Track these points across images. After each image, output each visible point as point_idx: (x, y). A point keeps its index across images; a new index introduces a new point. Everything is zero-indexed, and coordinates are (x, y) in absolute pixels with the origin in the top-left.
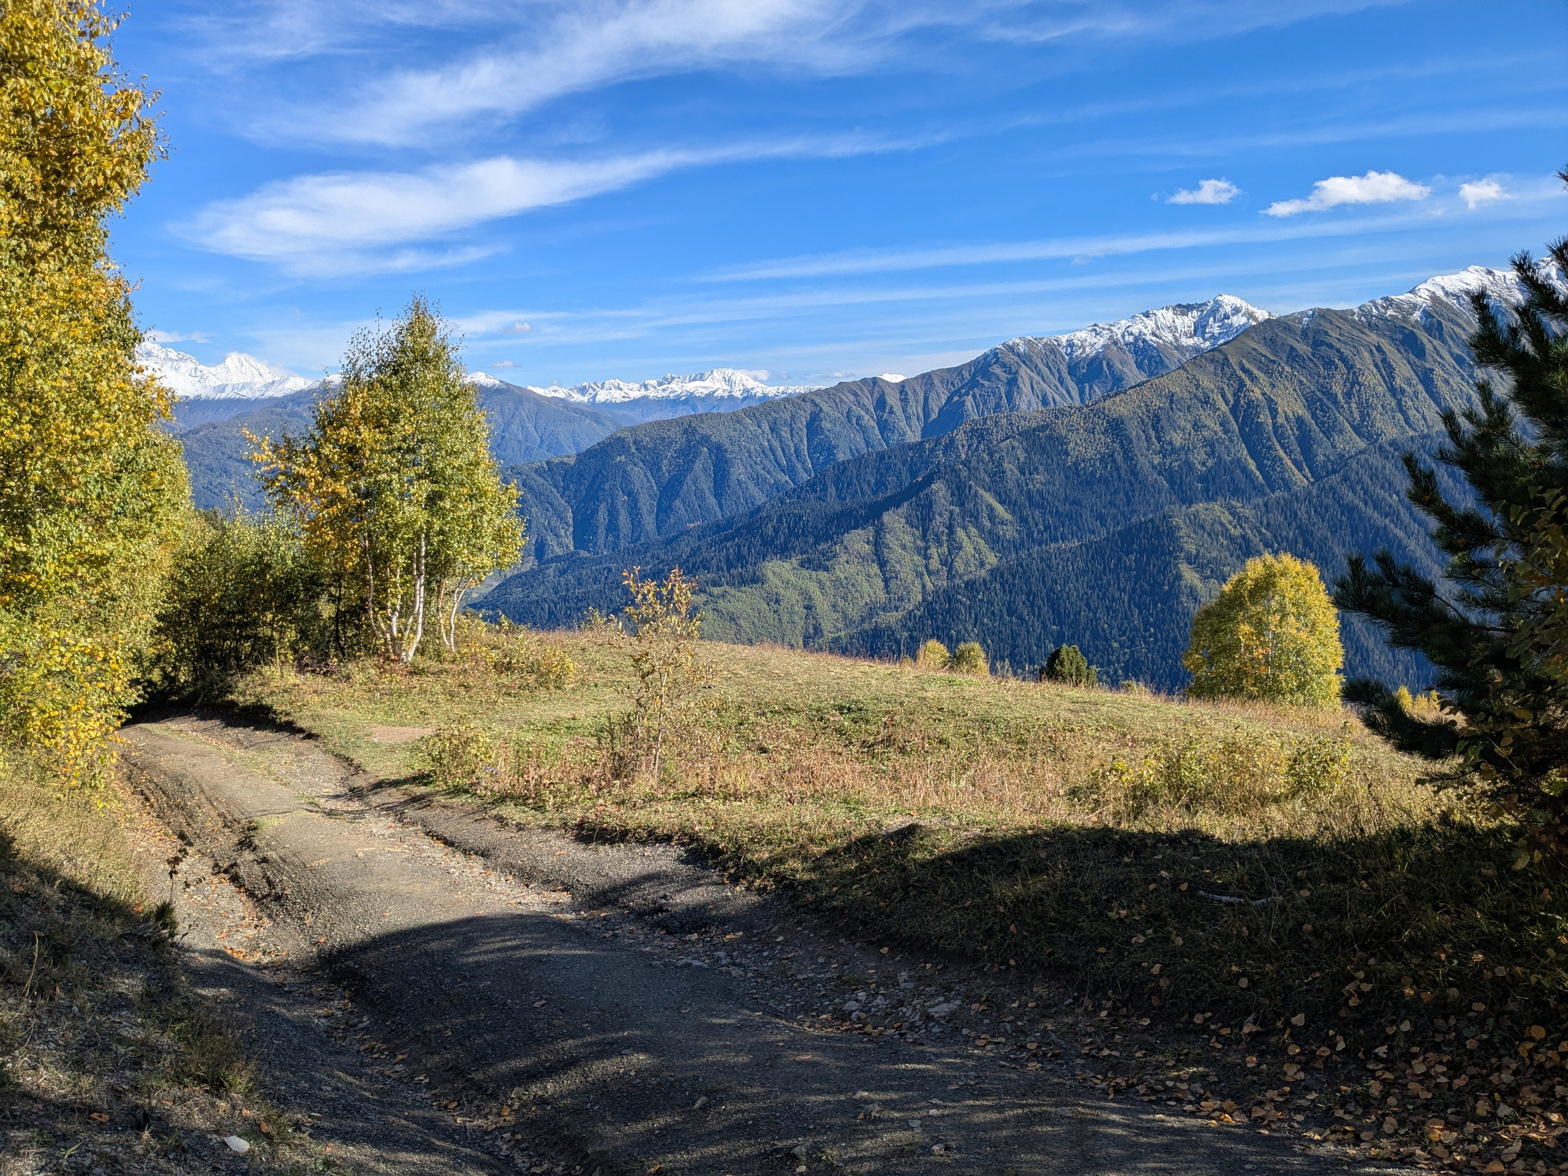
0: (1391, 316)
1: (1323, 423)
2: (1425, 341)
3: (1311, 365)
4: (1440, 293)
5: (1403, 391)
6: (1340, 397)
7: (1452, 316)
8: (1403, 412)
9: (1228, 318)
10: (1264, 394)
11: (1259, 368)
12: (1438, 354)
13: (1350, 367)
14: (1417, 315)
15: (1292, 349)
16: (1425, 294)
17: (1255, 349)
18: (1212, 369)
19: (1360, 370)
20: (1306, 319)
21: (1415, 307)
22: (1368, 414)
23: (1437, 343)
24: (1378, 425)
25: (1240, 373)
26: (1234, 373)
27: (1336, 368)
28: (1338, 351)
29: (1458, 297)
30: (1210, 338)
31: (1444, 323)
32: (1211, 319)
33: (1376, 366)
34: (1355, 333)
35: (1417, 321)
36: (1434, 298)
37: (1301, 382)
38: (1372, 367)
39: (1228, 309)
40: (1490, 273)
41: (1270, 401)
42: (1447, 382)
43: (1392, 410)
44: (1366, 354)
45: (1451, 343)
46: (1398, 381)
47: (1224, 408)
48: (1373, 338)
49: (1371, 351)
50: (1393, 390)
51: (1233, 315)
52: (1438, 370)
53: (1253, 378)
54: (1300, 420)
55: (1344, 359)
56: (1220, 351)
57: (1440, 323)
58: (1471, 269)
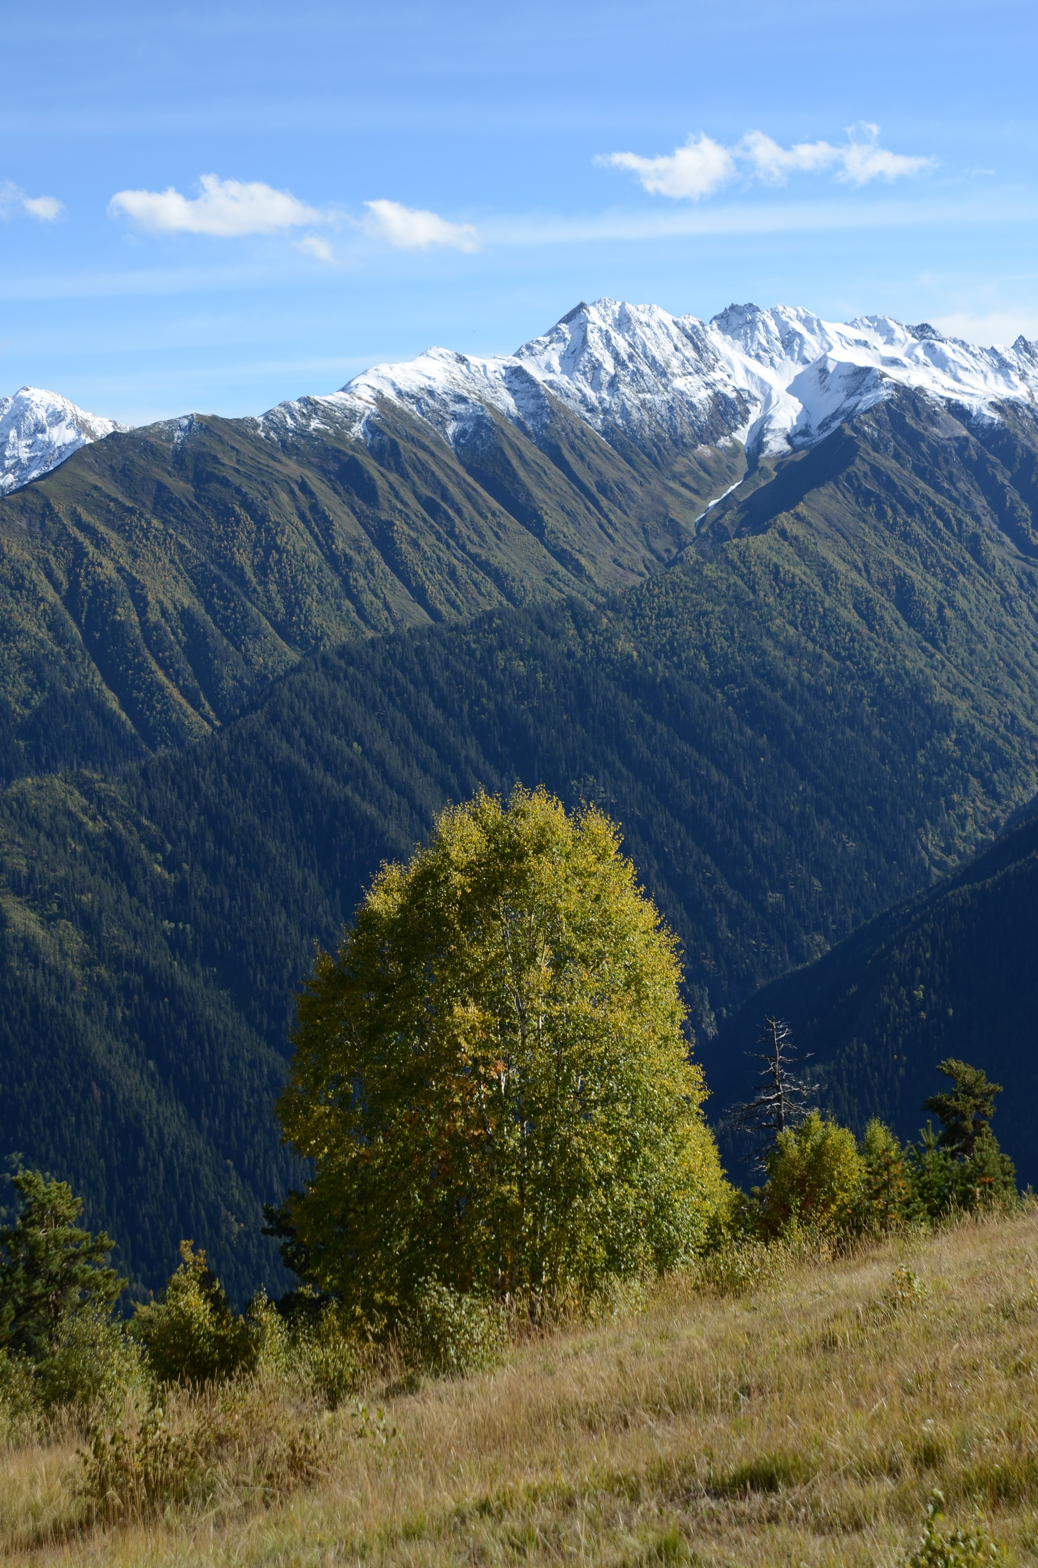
0: (315, 430)
1: (226, 619)
2: (375, 475)
3: (196, 516)
4: (390, 394)
5: (349, 561)
6: (249, 573)
7: (412, 432)
8: (354, 599)
9: (43, 431)
10: (120, 570)
11: (108, 523)
12: (397, 496)
13: (261, 520)
14: (357, 429)
15: (161, 487)
16: (367, 394)
17: (96, 488)
18: (24, 525)
19: (277, 524)
20: (178, 434)
21: (353, 415)
22: (298, 603)
23: (393, 477)
24: (316, 620)
25: (75, 531)
26: (63, 532)
27: (238, 521)
28: (238, 490)
29: (418, 401)
30: (14, 466)
31: (402, 444)
32: (13, 433)
33: (302, 517)
34: (264, 459)
35: (358, 440)
36: (381, 400)
37: (181, 547)
38: (296, 519)
39: (41, 415)
40: (462, 360)
41: (132, 582)
42: (415, 544)
43: (336, 595)
44: (284, 497)
45: (415, 478)
46: (340, 545)
47: (52, 596)
48: (292, 468)
49: (292, 492)
50: (333, 560)
51: (51, 425)
52: (400, 525)
53: (99, 542)
54: (186, 615)
55: (249, 506)
56: (36, 491)
57: (394, 444)
58: (433, 352)
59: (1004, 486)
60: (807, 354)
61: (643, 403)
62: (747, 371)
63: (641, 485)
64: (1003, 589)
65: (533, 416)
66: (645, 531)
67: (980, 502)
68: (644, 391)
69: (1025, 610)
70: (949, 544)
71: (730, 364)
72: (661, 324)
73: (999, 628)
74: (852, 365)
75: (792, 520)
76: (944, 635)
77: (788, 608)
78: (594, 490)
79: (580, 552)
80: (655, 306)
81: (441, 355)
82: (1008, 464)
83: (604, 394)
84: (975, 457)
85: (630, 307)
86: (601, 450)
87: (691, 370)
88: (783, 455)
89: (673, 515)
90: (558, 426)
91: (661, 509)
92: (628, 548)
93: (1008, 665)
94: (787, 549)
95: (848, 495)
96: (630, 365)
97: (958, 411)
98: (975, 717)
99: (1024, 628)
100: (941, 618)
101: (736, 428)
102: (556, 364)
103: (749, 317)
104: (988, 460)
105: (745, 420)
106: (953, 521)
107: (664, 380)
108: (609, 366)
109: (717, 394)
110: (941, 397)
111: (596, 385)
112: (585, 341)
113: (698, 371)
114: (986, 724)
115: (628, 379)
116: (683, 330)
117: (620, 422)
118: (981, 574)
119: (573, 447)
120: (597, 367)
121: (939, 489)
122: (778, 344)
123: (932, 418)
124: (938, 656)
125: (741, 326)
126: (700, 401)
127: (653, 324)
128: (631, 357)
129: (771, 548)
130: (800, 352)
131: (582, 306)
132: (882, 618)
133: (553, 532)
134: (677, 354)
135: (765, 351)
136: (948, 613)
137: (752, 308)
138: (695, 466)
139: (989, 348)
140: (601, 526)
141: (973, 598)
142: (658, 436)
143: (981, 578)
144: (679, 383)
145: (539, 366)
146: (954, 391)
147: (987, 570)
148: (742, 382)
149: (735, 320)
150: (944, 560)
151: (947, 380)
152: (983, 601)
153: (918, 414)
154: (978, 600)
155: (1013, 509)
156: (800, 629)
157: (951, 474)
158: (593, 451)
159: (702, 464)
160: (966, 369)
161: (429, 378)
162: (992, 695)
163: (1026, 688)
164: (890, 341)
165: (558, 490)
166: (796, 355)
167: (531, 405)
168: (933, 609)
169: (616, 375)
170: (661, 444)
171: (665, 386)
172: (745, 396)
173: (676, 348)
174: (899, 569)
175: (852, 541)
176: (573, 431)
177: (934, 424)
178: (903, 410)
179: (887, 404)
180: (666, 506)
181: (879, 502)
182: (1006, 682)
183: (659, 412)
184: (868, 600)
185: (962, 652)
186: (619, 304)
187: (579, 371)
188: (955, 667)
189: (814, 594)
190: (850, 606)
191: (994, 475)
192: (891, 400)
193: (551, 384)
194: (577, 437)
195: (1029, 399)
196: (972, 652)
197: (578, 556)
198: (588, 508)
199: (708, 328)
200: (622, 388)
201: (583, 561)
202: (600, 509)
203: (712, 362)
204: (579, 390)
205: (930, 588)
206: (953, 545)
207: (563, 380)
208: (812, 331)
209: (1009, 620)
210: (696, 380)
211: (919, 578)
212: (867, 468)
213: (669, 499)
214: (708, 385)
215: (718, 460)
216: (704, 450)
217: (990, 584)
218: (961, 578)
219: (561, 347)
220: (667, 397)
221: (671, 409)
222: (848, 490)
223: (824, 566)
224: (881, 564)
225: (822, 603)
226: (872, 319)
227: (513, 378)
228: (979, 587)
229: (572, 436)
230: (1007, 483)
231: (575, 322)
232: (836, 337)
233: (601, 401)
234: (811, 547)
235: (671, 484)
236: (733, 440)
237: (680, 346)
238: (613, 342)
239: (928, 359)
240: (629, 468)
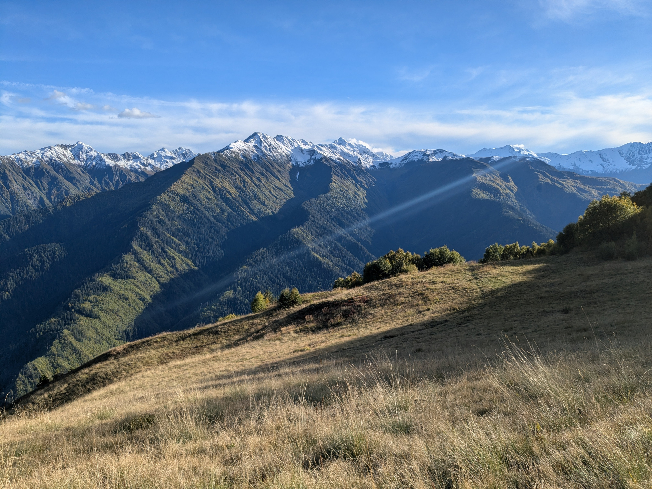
0: (234, 157)
3: (226, 174)
9: (88, 152)
10: (221, 186)
11: (213, 175)
13: (240, 176)
14: (241, 157)
15: (216, 167)
20: (212, 156)
21: (238, 154)
22: (256, 194)
24: (261, 198)
25: (207, 176)
26: (204, 176)
28: (232, 169)
29: (245, 152)
30: (83, 161)
32: (81, 153)
33: (245, 175)
35: (243, 159)
37: (229, 181)
39: (86, 148)
41: (225, 188)
42: (266, 182)
43: (261, 192)
47: (211, 191)
50: (256, 185)
52: (261, 178)
54: (239, 196)
55: (236, 173)
60: (296, 146)
61: (276, 155)
65: (262, 156)
68: (275, 152)
74: (307, 149)
123: (330, 161)
125: (281, 140)
126: (284, 155)
128: (270, 145)
134: (275, 145)
135: (287, 145)
137: (282, 136)
142: (281, 161)
144: (279, 151)
166: (293, 146)
169: (269, 148)
170: (283, 163)
183: (279, 157)
186: (262, 133)
200: (272, 151)
214: (283, 152)
216: (289, 165)
220: (279, 154)
229: (270, 161)
232: (299, 143)
233: (270, 154)
238: (265, 141)
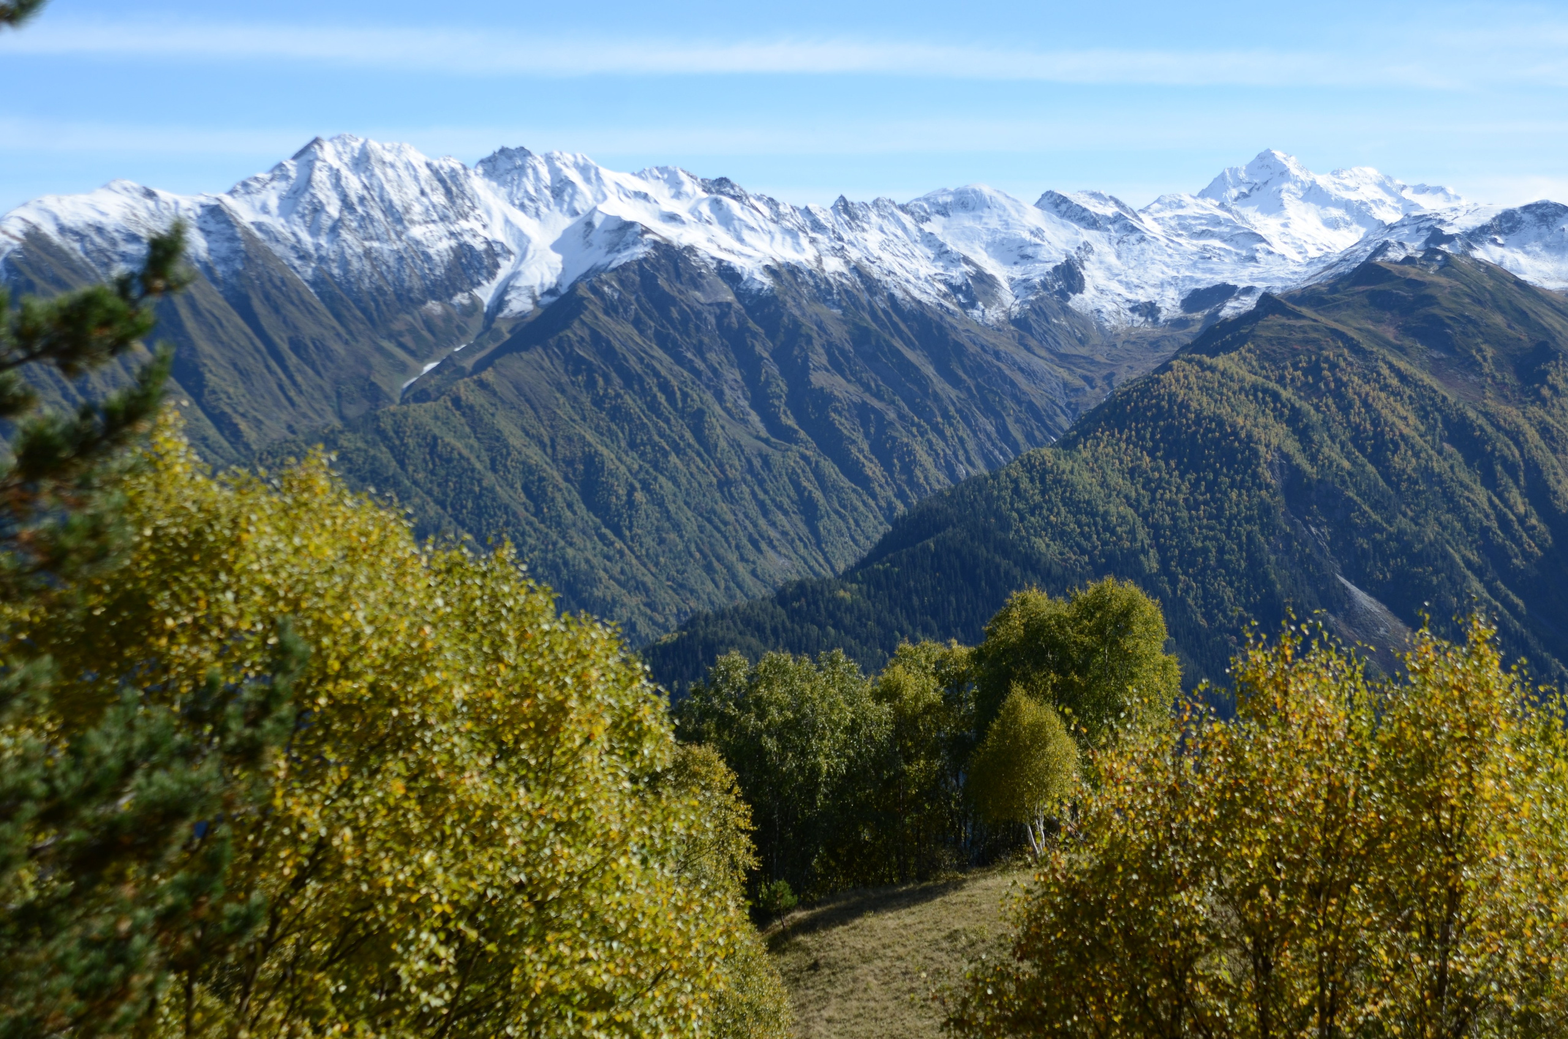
59: (762, 358)
60: (577, 206)
61: (368, 253)
62: (507, 221)
63: (347, 343)
64: (723, 472)
65: (225, 260)
66: (339, 395)
67: (732, 374)
68: (371, 238)
69: (747, 495)
70: (667, 421)
71: (489, 213)
72: (409, 166)
73: (708, 516)
74: (619, 218)
75: (472, 386)
76: (631, 522)
77: (439, 485)
78: (284, 347)
79: (243, 415)
80: (406, 146)
81: (126, 189)
82: (771, 334)
83: (323, 241)
84: (736, 325)
85: (374, 145)
86: (303, 301)
87: (435, 217)
88: (522, 316)
89: (376, 379)
90: (252, 274)
91: (364, 371)
92: (311, 414)
93: (705, 557)
94: (458, 419)
95: (556, 362)
96: (360, 209)
97: (729, 274)
98: (645, 615)
99: (741, 516)
100: (631, 503)
101: (479, 284)
102: (273, 203)
103: (519, 162)
104: (748, 329)
105: (492, 275)
106: (678, 394)
107: (399, 228)
108: (333, 209)
109: (461, 245)
110: (713, 258)
111: (315, 231)
112: (309, 181)
113: (444, 218)
114: (655, 623)
115: (354, 224)
116: (436, 172)
117: (336, 271)
118: (699, 455)
119: (267, 297)
120: (318, 209)
121: (679, 359)
122: (547, 193)
123: (695, 280)
124: (619, 544)
125: (508, 171)
126: (439, 253)
127: (399, 164)
128: (362, 200)
129: (436, 418)
130: (570, 203)
131: (316, 141)
132: (553, 500)
133: (214, 392)
134: (424, 199)
135: (532, 200)
136: (639, 496)
137: (523, 152)
138: (419, 325)
139: (802, 207)
140: (281, 387)
141: (684, 481)
142: (379, 289)
143: (698, 459)
144: (417, 232)
145: (253, 206)
146: (731, 252)
147: (708, 451)
148: (498, 233)
149: (503, 164)
150: (656, 438)
151: (728, 240)
152: (695, 484)
153: (678, 276)
154: (690, 483)
155: (768, 383)
156: (449, 510)
157: (701, 342)
158: (292, 303)
159: (428, 323)
160: (752, 229)
161: (102, 213)
162: (674, 590)
163: (722, 585)
164: (678, 195)
165: (234, 345)
166: (565, 206)
167: (224, 248)
168: (622, 491)
169: (340, 220)
170: (380, 299)
171: (399, 235)
172: (497, 248)
173: (423, 193)
174: (590, 445)
175: (542, 413)
176: (271, 280)
177: (697, 287)
178: (658, 270)
179: (640, 262)
180: (370, 367)
181: (591, 369)
182: (695, 575)
183: (385, 263)
184: (541, 479)
185: (649, 541)
186: (361, 140)
187: (298, 212)
188: (637, 557)
189: (473, 470)
190: (518, 485)
191: (753, 346)
192: (645, 259)
193: (259, 226)
194: (276, 287)
195: (815, 264)
196: (661, 541)
197: (237, 419)
198: (268, 367)
199: (471, 173)
200: (345, 234)
201: (243, 426)
202: (285, 369)
203: (466, 209)
204: (294, 234)
205: (623, 469)
206: (673, 421)
207: (276, 223)
208: (588, 180)
209: (723, 507)
210: (440, 229)
211: (613, 456)
212: (585, 333)
213: (376, 360)
214: (452, 234)
215: (447, 318)
216: (434, 307)
217: (708, 466)
218: (673, 458)
219: (282, 186)
220: (398, 246)
221: (401, 259)
222: (558, 356)
223: (497, 439)
224: (569, 439)
225: (479, 481)
226: (663, 170)
227: (209, 218)
228: (694, 469)
229: (268, 286)
230: (766, 355)
231: (305, 158)
232: (613, 188)
233: (318, 247)
234: (487, 418)
235: (387, 344)
236: (472, 298)
237: (427, 190)
238: (343, 183)
239: (713, 217)
240: (335, 323)
